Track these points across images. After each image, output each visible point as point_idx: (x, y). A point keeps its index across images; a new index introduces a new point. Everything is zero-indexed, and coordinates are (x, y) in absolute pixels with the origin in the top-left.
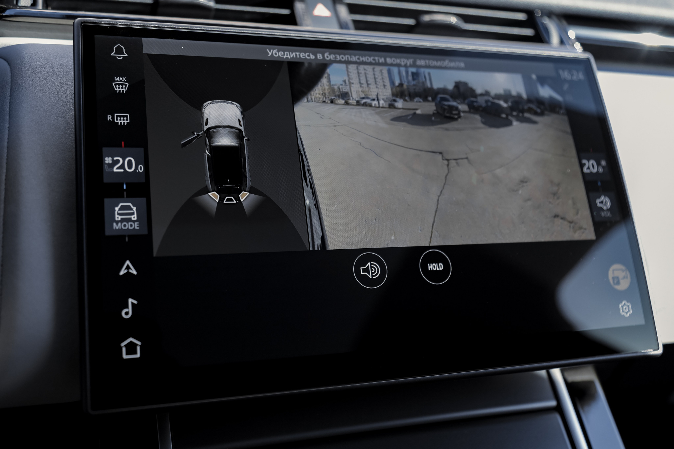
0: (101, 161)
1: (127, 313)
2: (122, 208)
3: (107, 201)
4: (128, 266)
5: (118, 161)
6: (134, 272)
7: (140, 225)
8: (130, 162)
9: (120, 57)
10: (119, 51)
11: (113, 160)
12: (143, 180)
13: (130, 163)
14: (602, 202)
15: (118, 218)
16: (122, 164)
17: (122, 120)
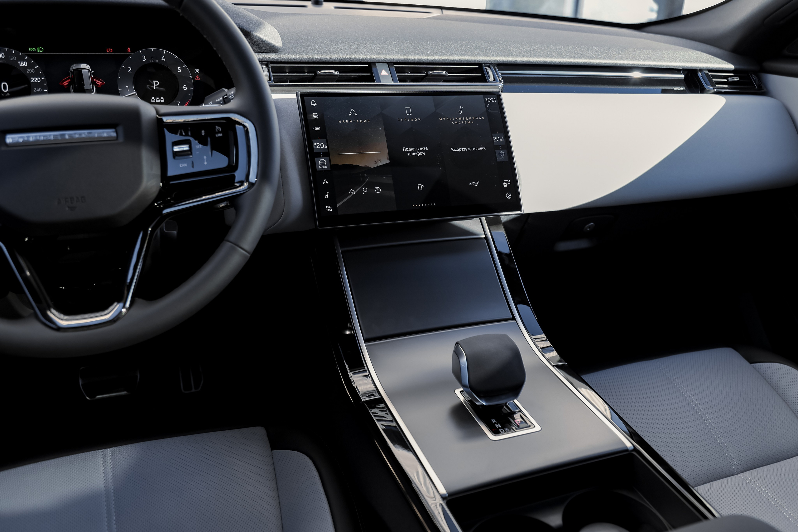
0: (313, 145)
1: (326, 197)
2: (321, 161)
3: (316, 159)
4: (325, 181)
6: (327, 183)
7: (328, 167)
8: (322, 144)
9: (314, 105)
10: (313, 103)
11: (316, 144)
12: (327, 151)
14: (501, 154)
15: (320, 164)
16: (319, 145)
17: (318, 129)
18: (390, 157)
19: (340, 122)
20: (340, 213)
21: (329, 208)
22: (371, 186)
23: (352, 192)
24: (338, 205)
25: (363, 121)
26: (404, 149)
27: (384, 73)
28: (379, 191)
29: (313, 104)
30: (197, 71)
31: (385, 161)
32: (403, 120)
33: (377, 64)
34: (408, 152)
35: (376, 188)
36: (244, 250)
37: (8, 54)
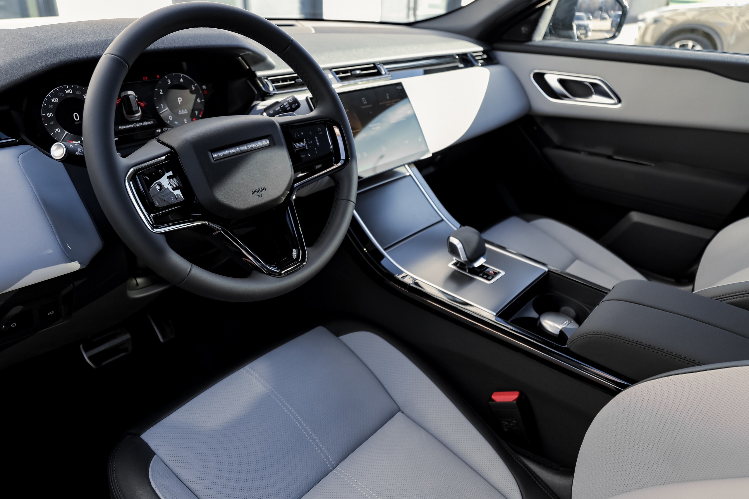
30: (204, 87)
32: (364, 107)
34: (372, 127)
36: (353, 202)
37: (74, 90)
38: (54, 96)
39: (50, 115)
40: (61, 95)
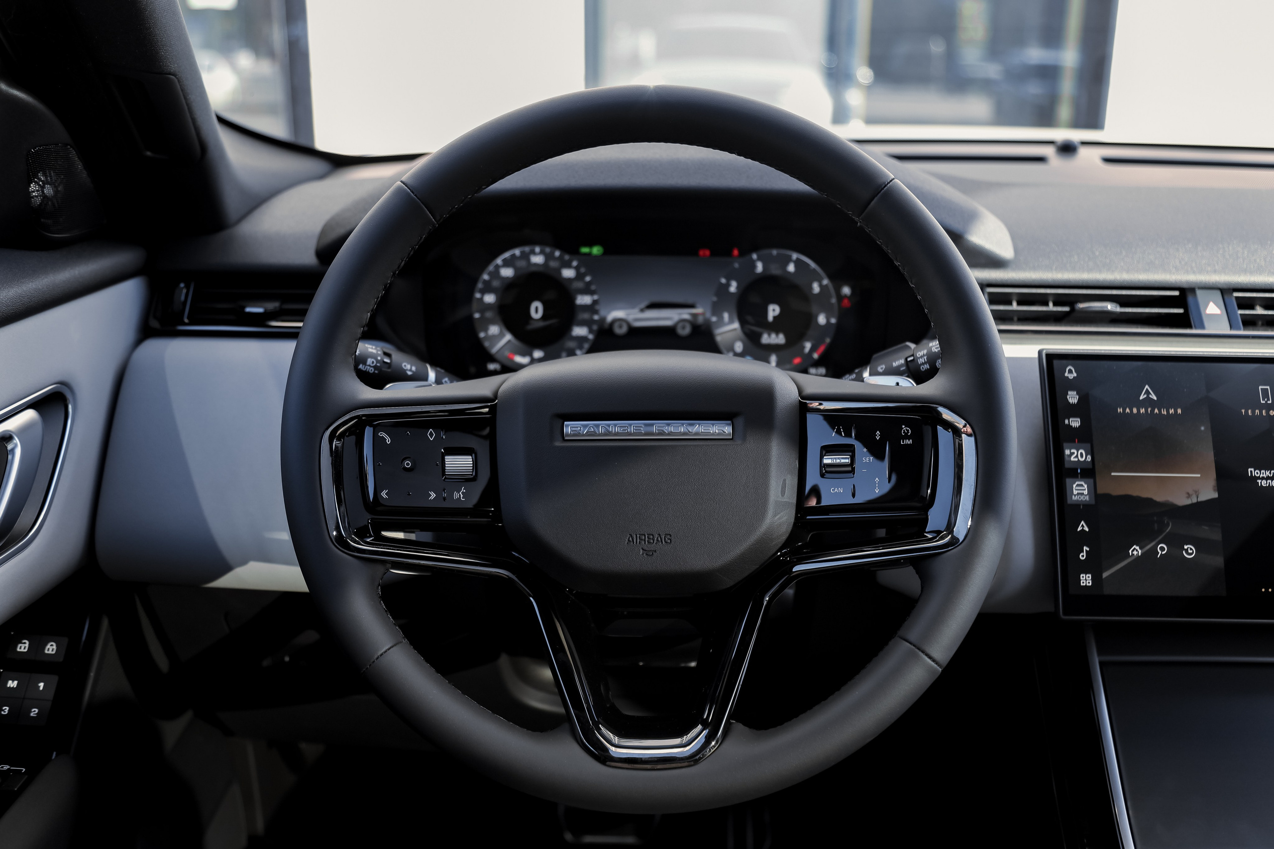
0: (1063, 453)
1: (1083, 556)
2: (1078, 485)
3: (1068, 480)
4: (1083, 526)
5: (1074, 453)
6: (1087, 529)
7: (1090, 497)
9: (1071, 376)
10: (1070, 372)
11: (1070, 452)
12: (1090, 466)
13: (1082, 454)
15: (1075, 492)
16: (1076, 455)
17: (1075, 423)
18: (1220, 485)
19: (1120, 410)
20: (1108, 590)
21: (1086, 580)
22: (1175, 543)
23: (1136, 551)
24: (1105, 575)
25: (1168, 412)
26: (1251, 472)
27: (1213, 309)
28: (1191, 554)
29: (1071, 374)
30: (846, 290)
31: (1209, 493)
32: (1253, 412)
33: (1199, 293)
34: (1259, 478)
35: (1186, 547)
36: (934, 661)
37: (548, 257)
38: (507, 263)
39: (490, 298)
40: (522, 264)
